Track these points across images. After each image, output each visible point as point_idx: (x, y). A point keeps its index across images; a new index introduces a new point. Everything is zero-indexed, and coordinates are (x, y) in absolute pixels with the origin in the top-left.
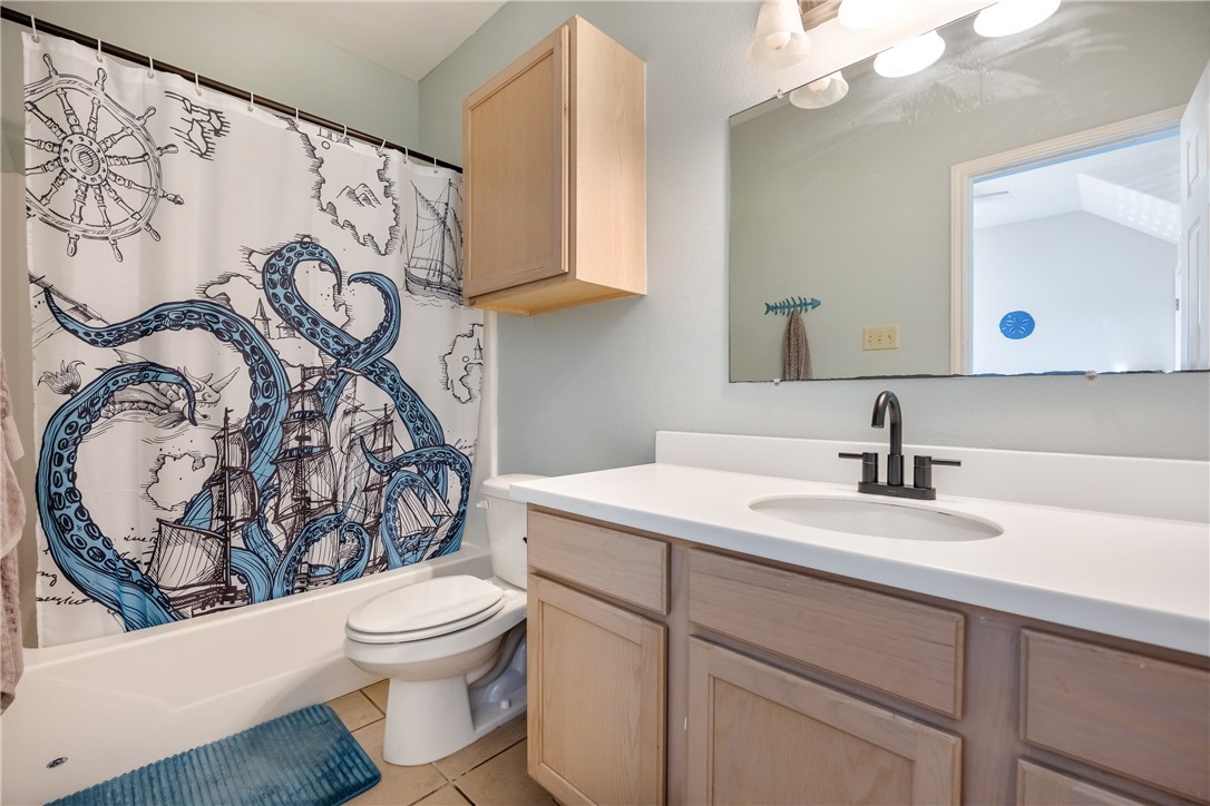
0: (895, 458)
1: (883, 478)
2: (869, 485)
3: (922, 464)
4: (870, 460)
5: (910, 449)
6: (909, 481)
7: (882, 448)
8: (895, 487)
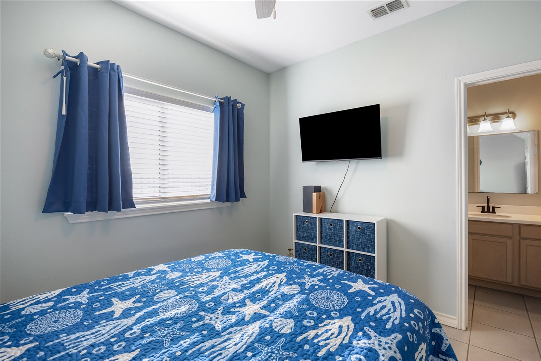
0: (488, 207)
1: (486, 210)
2: (483, 211)
3: (493, 208)
4: (483, 208)
5: (491, 206)
6: (491, 211)
7: (486, 205)
8: (488, 212)
